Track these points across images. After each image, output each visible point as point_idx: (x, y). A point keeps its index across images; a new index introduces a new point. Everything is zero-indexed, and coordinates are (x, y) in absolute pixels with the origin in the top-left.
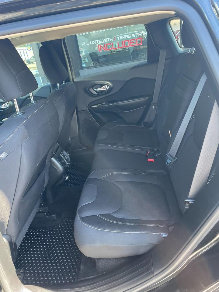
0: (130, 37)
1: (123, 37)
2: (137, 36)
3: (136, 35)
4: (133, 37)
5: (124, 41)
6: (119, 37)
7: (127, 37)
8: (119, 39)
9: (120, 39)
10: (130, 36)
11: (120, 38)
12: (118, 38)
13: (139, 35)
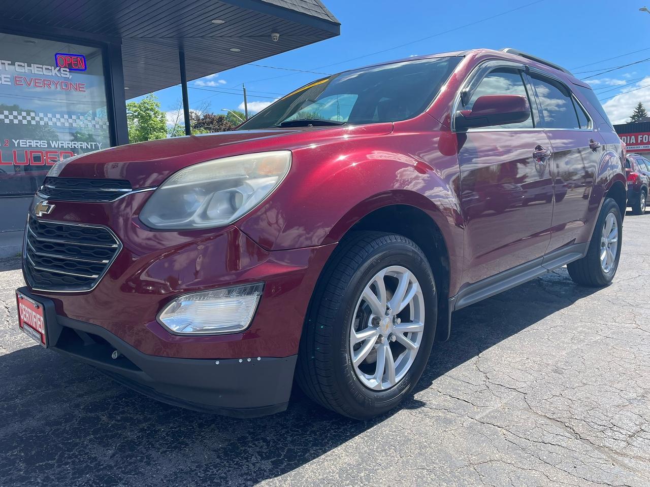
0: (46, 146)
1: (28, 144)
2: (62, 147)
3: (60, 145)
4: (53, 147)
5: (31, 152)
6: (19, 142)
7: (38, 145)
8: (16, 146)
9: (21, 146)
10: (46, 144)
11: (21, 143)
12: (16, 143)
13: (67, 145)
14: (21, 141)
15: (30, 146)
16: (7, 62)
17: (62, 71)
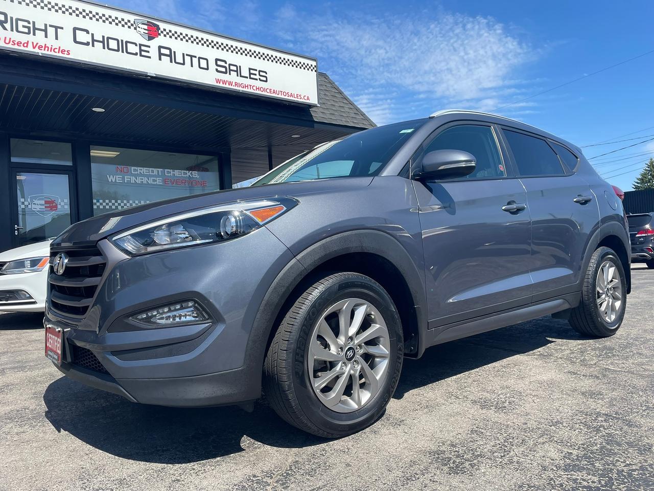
16: (160, 170)
17: (193, 174)
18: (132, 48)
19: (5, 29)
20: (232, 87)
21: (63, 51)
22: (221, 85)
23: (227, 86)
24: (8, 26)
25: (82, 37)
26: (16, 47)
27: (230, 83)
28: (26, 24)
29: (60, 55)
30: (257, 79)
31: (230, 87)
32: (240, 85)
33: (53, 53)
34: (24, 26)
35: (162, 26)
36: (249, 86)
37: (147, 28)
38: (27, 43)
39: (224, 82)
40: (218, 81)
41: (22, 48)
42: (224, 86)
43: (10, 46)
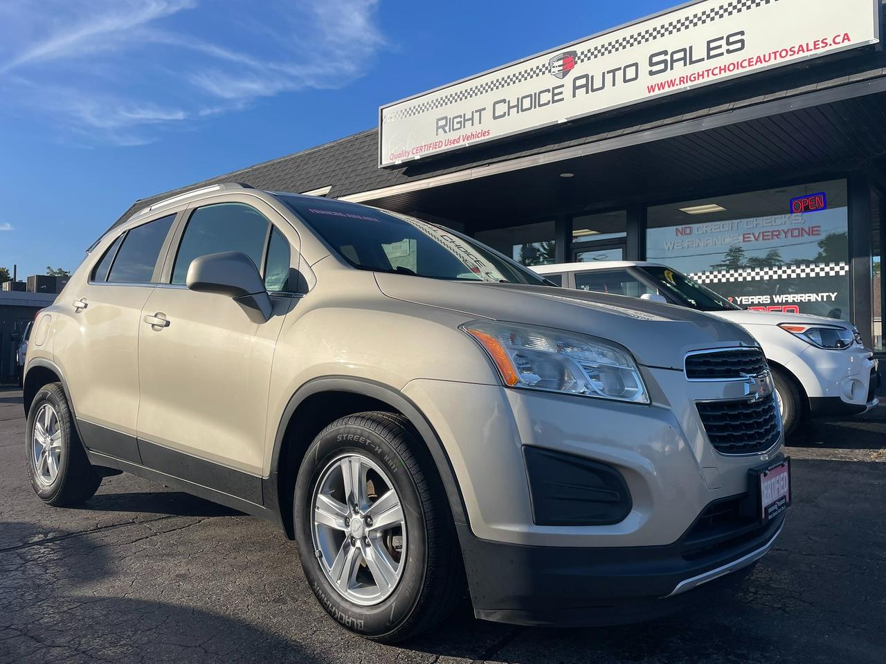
1: (750, 301)
2: (787, 301)
3: (784, 299)
4: (776, 302)
8: (739, 303)
10: (769, 300)
11: (743, 300)
12: (739, 300)
14: (744, 298)
15: (752, 302)
18: (546, 97)
19: (445, 132)
20: (676, 88)
21: (484, 134)
22: (657, 93)
23: (667, 90)
24: (447, 128)
25: (501, 109)
26: (453, 146)
27: (672, 83)
28: (459, 119)
29: (483, 138)
30: (722, 54)
31: (672, 89)
32: (689, 78)
33: (477, 139)
34: (457, 123)
35: (579, 49)
36: (706, 73)
37: (562, 63)
38: (459, 138)
39: (662, 86)
40: (651, 89)
41: (456, 145)
42: (662, 91)
43: (449, 147)
